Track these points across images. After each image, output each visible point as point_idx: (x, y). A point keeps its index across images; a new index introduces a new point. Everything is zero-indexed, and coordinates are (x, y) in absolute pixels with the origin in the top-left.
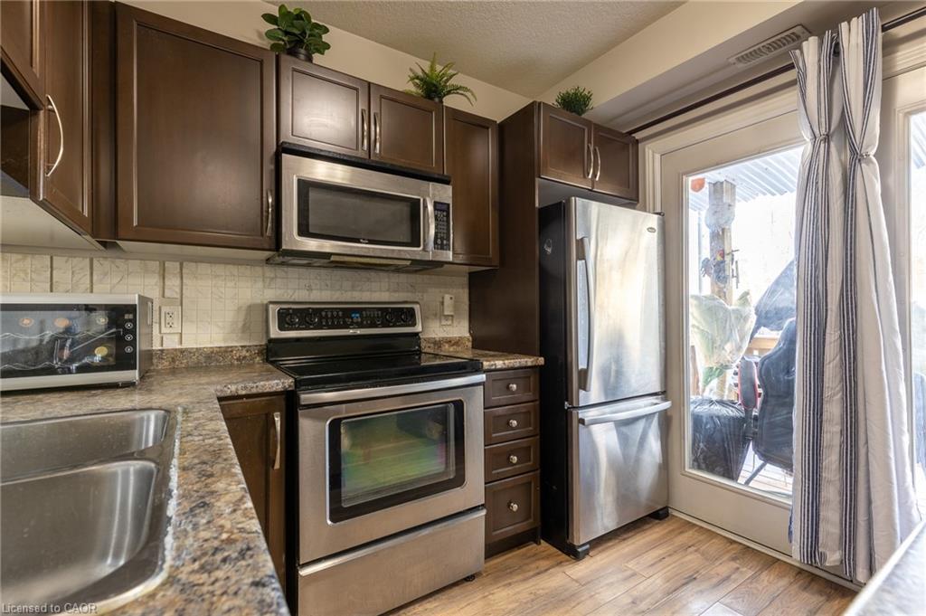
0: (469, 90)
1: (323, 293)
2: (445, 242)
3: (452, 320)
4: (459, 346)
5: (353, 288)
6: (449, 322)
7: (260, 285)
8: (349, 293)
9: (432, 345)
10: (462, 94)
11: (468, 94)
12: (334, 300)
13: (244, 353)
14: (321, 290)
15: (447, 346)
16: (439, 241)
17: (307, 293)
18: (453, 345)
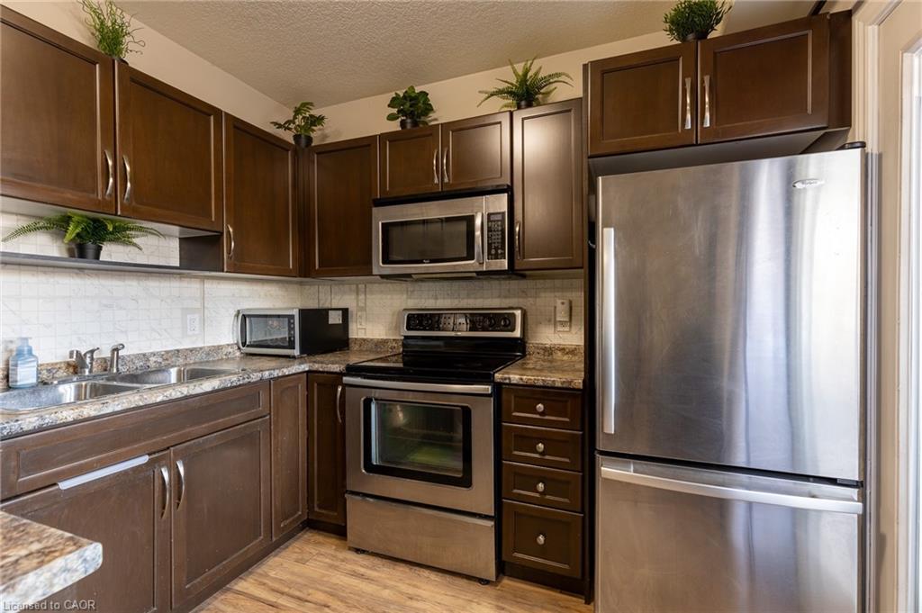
0: (564, 74)
1: (446, 301)
2: (499, 251)
3: (570, 326)
4: (575, 355)
5: (468, 296)
6: (567, 329)
7: (405, 296)
8: (465, 301)
9: (542, 352)
10: (555, 82)
11: (563, 78)
12: (453, 306)
13: (394, 344)
14: (444, 298)
15: (559, 354)
16: (493, 252)
17: (433, 301)
18: (567, 353)
